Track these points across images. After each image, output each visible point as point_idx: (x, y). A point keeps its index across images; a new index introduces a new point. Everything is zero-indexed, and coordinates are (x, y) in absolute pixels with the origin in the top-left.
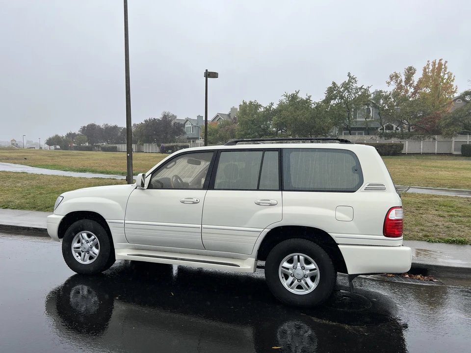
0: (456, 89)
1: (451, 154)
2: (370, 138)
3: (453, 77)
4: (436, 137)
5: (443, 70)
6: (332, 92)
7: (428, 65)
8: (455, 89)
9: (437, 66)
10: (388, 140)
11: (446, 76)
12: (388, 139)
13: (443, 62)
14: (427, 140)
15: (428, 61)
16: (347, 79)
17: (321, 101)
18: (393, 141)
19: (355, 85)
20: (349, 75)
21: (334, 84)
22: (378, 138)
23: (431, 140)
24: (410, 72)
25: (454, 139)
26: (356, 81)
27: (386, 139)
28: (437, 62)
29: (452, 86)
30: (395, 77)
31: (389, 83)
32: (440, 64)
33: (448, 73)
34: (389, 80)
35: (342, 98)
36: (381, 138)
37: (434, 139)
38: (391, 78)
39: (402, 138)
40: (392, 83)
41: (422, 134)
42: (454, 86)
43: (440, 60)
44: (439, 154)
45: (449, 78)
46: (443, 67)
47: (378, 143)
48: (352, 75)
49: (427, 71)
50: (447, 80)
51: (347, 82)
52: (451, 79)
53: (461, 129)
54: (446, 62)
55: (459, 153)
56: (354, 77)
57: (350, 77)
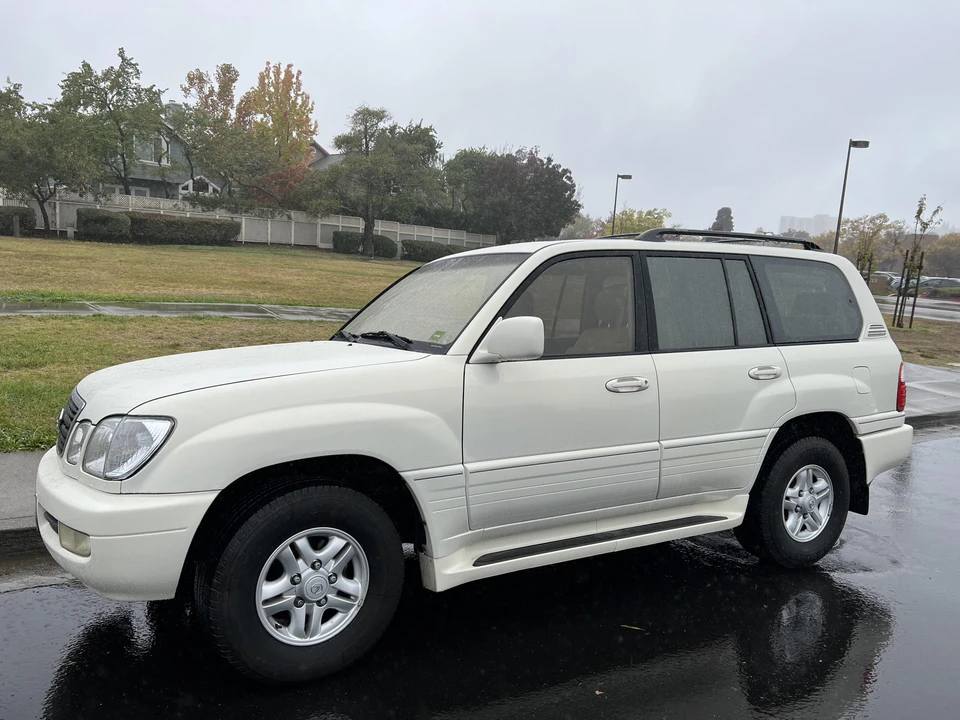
0: (316, 127)
1: (315, 248)
2: (171, 205)
3: (310, 103)
4: (293, 214)
5: (295, 86)
6: (79, 85)
7: (268, 70)
8: (313, 127)
9: (282, 76)
10: (208, 213)
11: (299, 101)
12: (208, 210)
13: (294, 71)
14: (278, 218)
15: (268, 63)
16: (117, 63)
17: (52, 102)
18: (220, 215)
19: (134, 81)
20: (121, 53)
21: (86, 66)
22: (189, 207)
23: (285, 218)
24: (228, 75)
25: (320, 221)
26: (138, 72)
27: (203, 211)
28: (283, 68)
29: (308, 120)
30: (197, 79)
31: (185, 90)
32: (288, 74)
33: (303, 93)
34: (187, 85)
35: (103, 104)
36: (194, 207)
37: (289, 217)
38: (191, 79)
39: (235, 211)
40: (193, 91)
41: (269, 207)
42: (313, 122)
43: (289, 66)
44: (298, 246)
45: (305, 103)
46: (294, 80)
47: (190, 218)
48: (127, 55)
49: (266, 81)
50: (301, 106)
51: (117, 68)
52: (307, 106)
53: (338, 204)
54: (299, 72)
55: (330, 246)
56: (133, 62)
57: (124, 59)
